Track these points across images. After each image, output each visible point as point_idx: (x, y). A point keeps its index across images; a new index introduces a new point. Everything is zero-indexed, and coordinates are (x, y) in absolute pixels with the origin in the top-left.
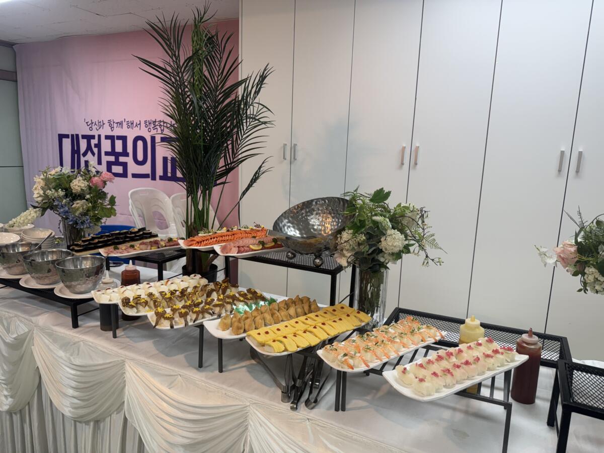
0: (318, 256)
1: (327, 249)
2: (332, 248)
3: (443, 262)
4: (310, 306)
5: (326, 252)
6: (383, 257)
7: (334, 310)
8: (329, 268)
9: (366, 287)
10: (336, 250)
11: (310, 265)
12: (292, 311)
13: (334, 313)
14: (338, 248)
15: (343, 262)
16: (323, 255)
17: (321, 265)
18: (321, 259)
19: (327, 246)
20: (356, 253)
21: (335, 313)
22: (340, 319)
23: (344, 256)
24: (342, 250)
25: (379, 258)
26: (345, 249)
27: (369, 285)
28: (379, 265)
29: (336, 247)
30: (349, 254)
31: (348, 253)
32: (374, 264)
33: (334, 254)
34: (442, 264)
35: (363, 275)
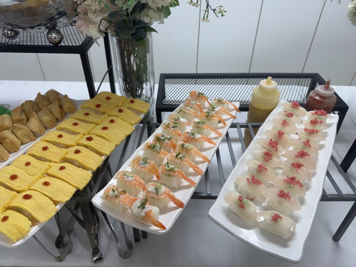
0: (52, 28)
1: (62, 14)
2: (69, 11)
3: (225, 12)
4: (61, 107)
5: (61, 19)
6: (147, 16)
7: (98, 106)
8: (74, 44)
9: (129, 60)
10: (77, 15)
11: (44, 44)
12: (34, 124)
13: (98, 109)
14: (78, 10)
15: (93, 32)
16: (59, 25)
17: (60, 42)
18: (59, 32)
19: (61, 9)
20: (110, 15)
21: (101, 109)
22: (112, 121)
23: (91, 22)
24: (86, 13)
25: (142, 19)
26: (91, 9)
27: (132, 56)
28: (144, 28)
29: (76, 10)
30: (100, 18)
31: (97, 16)
32: (137, 29)
33: (75, 22)
34: (224, 13)
35: (123, 46)
